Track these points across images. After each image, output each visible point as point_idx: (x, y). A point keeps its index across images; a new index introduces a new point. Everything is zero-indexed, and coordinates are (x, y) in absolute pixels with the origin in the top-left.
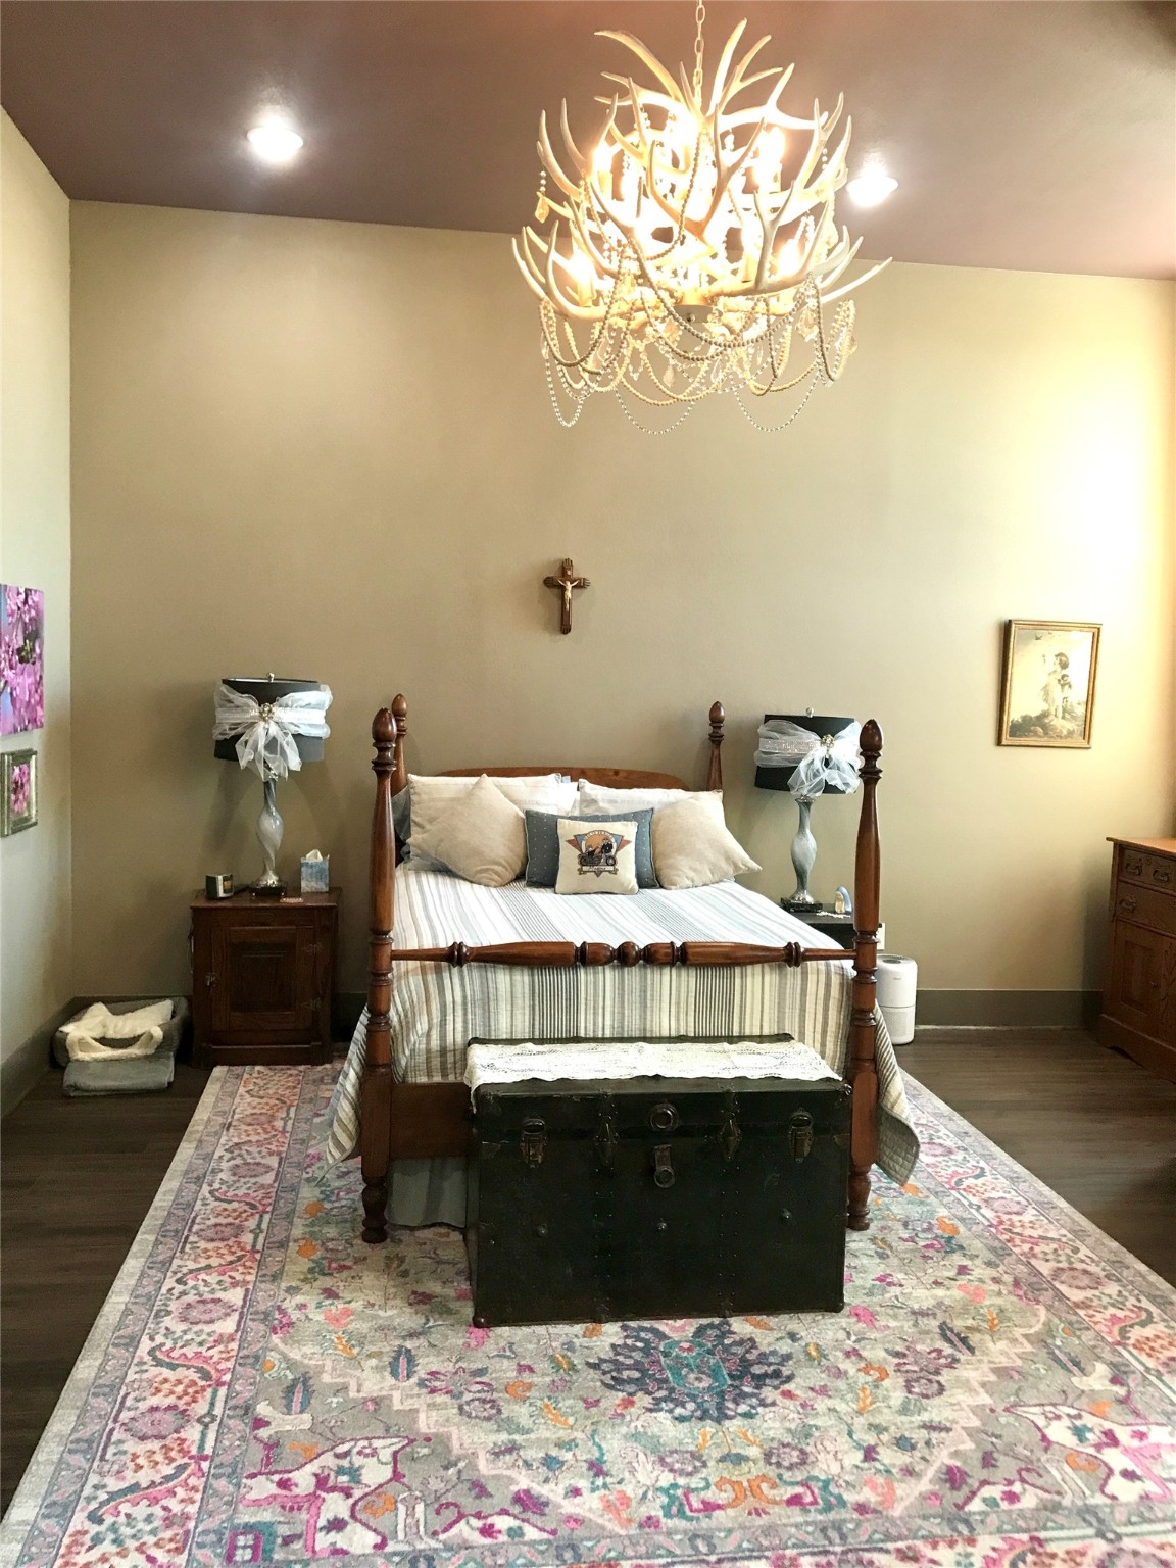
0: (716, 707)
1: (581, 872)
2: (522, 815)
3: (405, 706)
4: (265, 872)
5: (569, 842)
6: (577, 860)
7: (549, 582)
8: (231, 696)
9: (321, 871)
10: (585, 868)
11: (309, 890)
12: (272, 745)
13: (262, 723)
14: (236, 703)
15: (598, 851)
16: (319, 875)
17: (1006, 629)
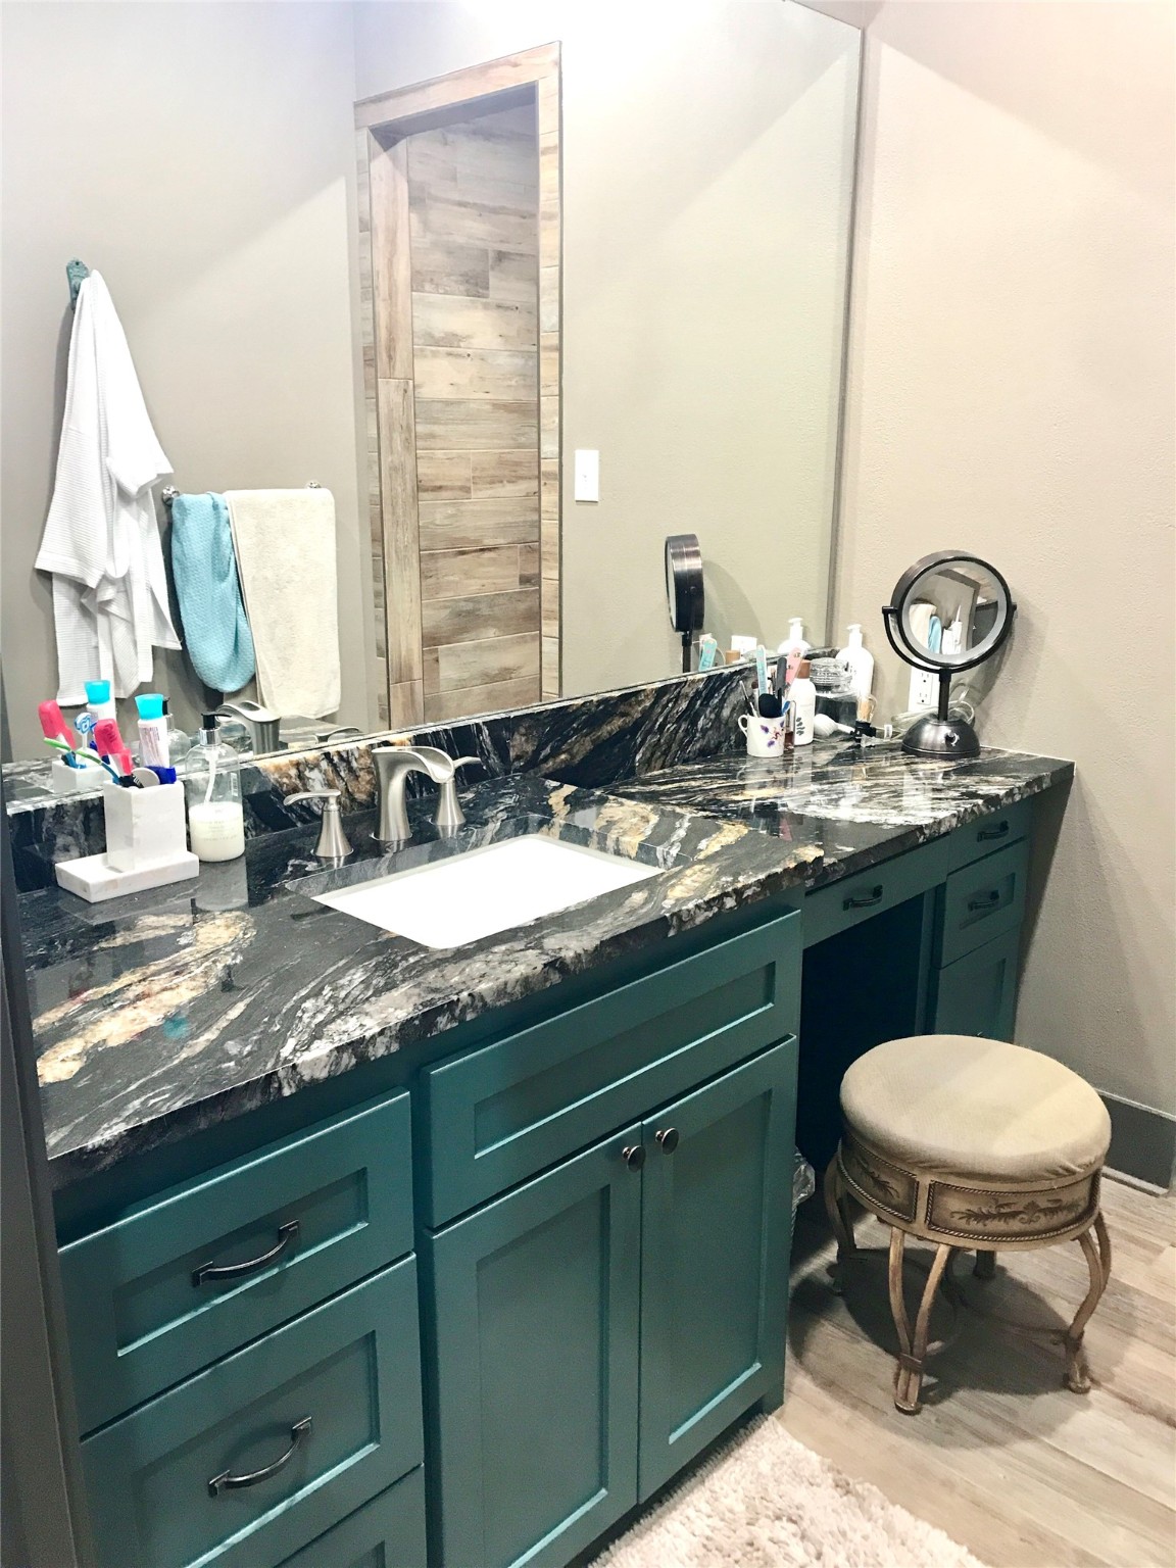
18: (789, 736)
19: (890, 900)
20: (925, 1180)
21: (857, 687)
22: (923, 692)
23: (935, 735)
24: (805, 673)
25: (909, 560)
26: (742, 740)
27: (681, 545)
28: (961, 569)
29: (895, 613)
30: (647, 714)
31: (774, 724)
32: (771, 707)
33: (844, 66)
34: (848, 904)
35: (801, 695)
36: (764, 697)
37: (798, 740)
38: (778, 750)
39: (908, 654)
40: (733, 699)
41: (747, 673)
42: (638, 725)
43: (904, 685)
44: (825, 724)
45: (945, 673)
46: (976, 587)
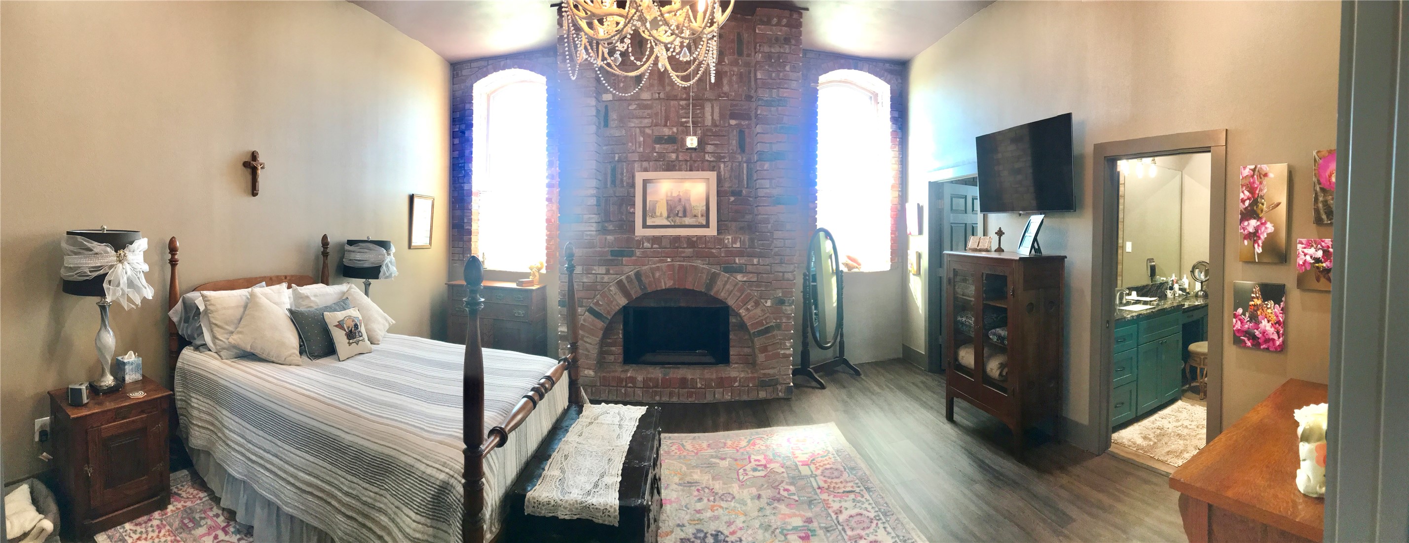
0: (325, 238)
1: (350, 344)
2: (287, 313)
3: (178, 244)
4: (103, 374)
5: (336, 326)
6: (346, 337)
7: (246, 164)
8: (89, 245)
9: (138, 365)
10: (351, 341)
11: (131, 381)
12: (131, 284)
13: (120, 265)
14: (96, 250)
15: (353, 329)
16: (136, 370)
17: (411, 198)
18: (1174, 295)
19: (1195, 318)
20: (1202, 357)
21: (1186, 286)
22: (1198, 286)
23: (1201, 293)
24: (1177, 282)
25: (1194, 262)
26: (1166, 295)
27: (1151, 260)
28: (1203, 263)
29: (1193, 272)
30: (1150, 289)
31: (1172, 291)
32: (1171, 288)
33: (1178, 178)
34: (1188, 317)
35: (1176, 287)
36: (1170, 287)
37: (1176, 295)
38: (1172, 297)
39: (1196, 279)
40: (1164, 287)
41: (1167, 282)
42: (1149, 290)
43: (1195, 285)
44: (1181, 292)
45: (1202, 283)
46: (1205, 266)
